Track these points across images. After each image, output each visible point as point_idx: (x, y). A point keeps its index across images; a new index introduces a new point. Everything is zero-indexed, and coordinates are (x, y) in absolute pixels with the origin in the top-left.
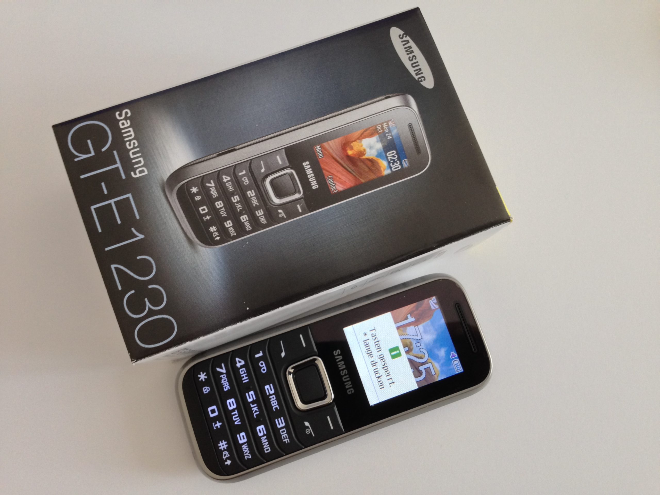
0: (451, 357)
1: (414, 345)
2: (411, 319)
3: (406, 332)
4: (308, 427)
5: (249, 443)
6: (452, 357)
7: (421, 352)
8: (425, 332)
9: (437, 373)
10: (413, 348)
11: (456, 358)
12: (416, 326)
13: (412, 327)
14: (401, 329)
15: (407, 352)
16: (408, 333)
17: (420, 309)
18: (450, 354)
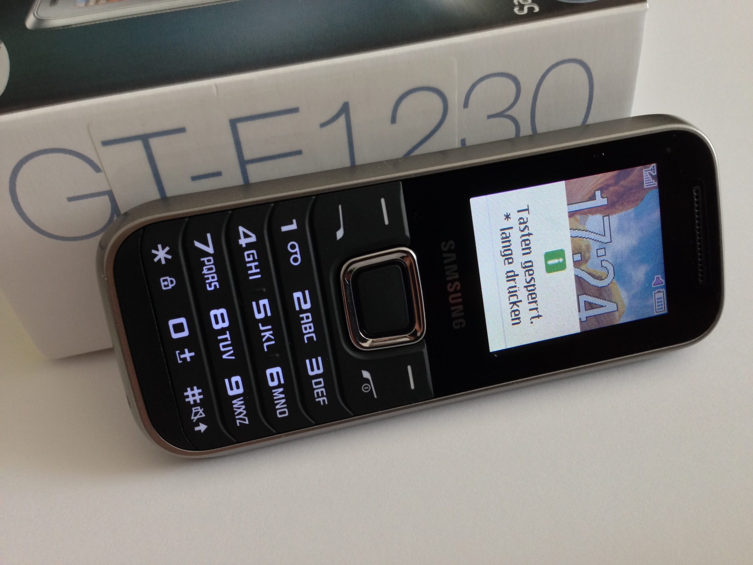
0: (653, 283)
1: (593, 252)
2: (600, 201)
3: (585, 224)
4: (367, 381)
5: (246, 396)
6: (654, 285)
7: (602, 266)
8: (621, 230)
9: (621, 310)
10: (589, 258)
11: (661, 287)
12: (607, 216)
13: (598, 217)
14: (578, 217)
15: (577, 264)
16: (588, 227)
17: (623, 183)
18: (654, 279)
